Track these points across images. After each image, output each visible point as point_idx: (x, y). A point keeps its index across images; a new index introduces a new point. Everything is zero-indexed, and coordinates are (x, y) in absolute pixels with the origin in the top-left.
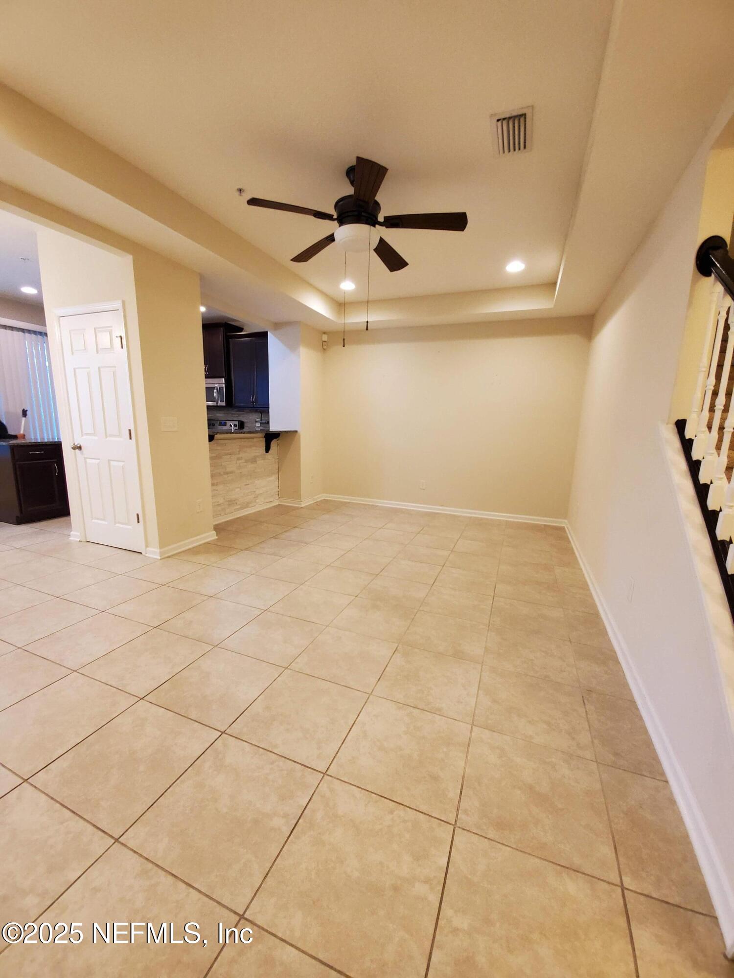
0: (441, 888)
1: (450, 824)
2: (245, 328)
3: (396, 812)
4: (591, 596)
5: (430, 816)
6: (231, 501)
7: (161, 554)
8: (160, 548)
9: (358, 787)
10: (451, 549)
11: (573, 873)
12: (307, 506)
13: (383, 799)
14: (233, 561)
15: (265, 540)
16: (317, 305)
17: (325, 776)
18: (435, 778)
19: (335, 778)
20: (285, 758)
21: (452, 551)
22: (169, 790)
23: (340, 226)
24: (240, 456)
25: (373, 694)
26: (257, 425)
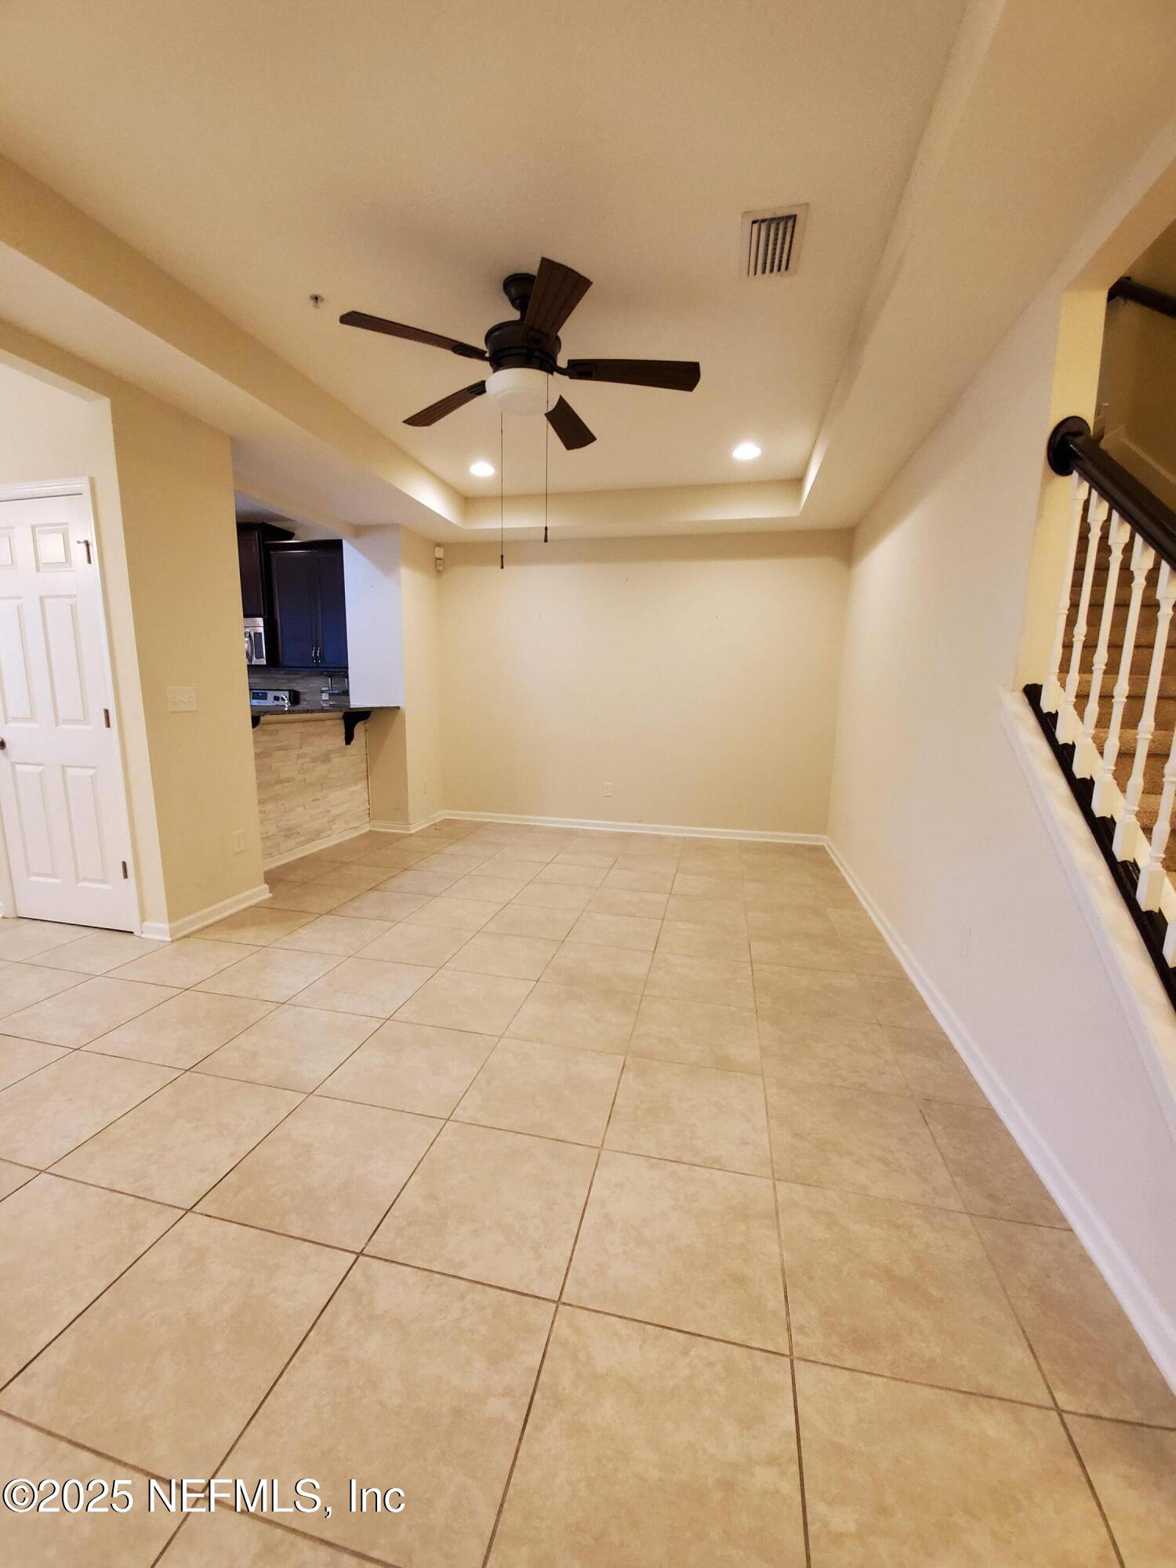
0: (796, 1468)
1: (782, 1355)
2: (298, 533)
3: (692, 1353)
4: (889, 951)
5: (748, 1347)
6: (289, 829)
7: (172, 932)
8: (170, 921)
9: (620, 1317)
10: (669, 892)
11: (985, 1402)
12: (418, 832)
13: (666, 1330)
14: (308, 936)
15: (359, 895)
16: (431, 498)
17: (561, 1307)
18: (741, 1280)
19: (578, 1307)
20: (483, 1284)
21: (670, 893)
22: (281, 1380)
23: (495, 371)
24: (303, 750)
25: (604, 1147)
26: (324, 698)
